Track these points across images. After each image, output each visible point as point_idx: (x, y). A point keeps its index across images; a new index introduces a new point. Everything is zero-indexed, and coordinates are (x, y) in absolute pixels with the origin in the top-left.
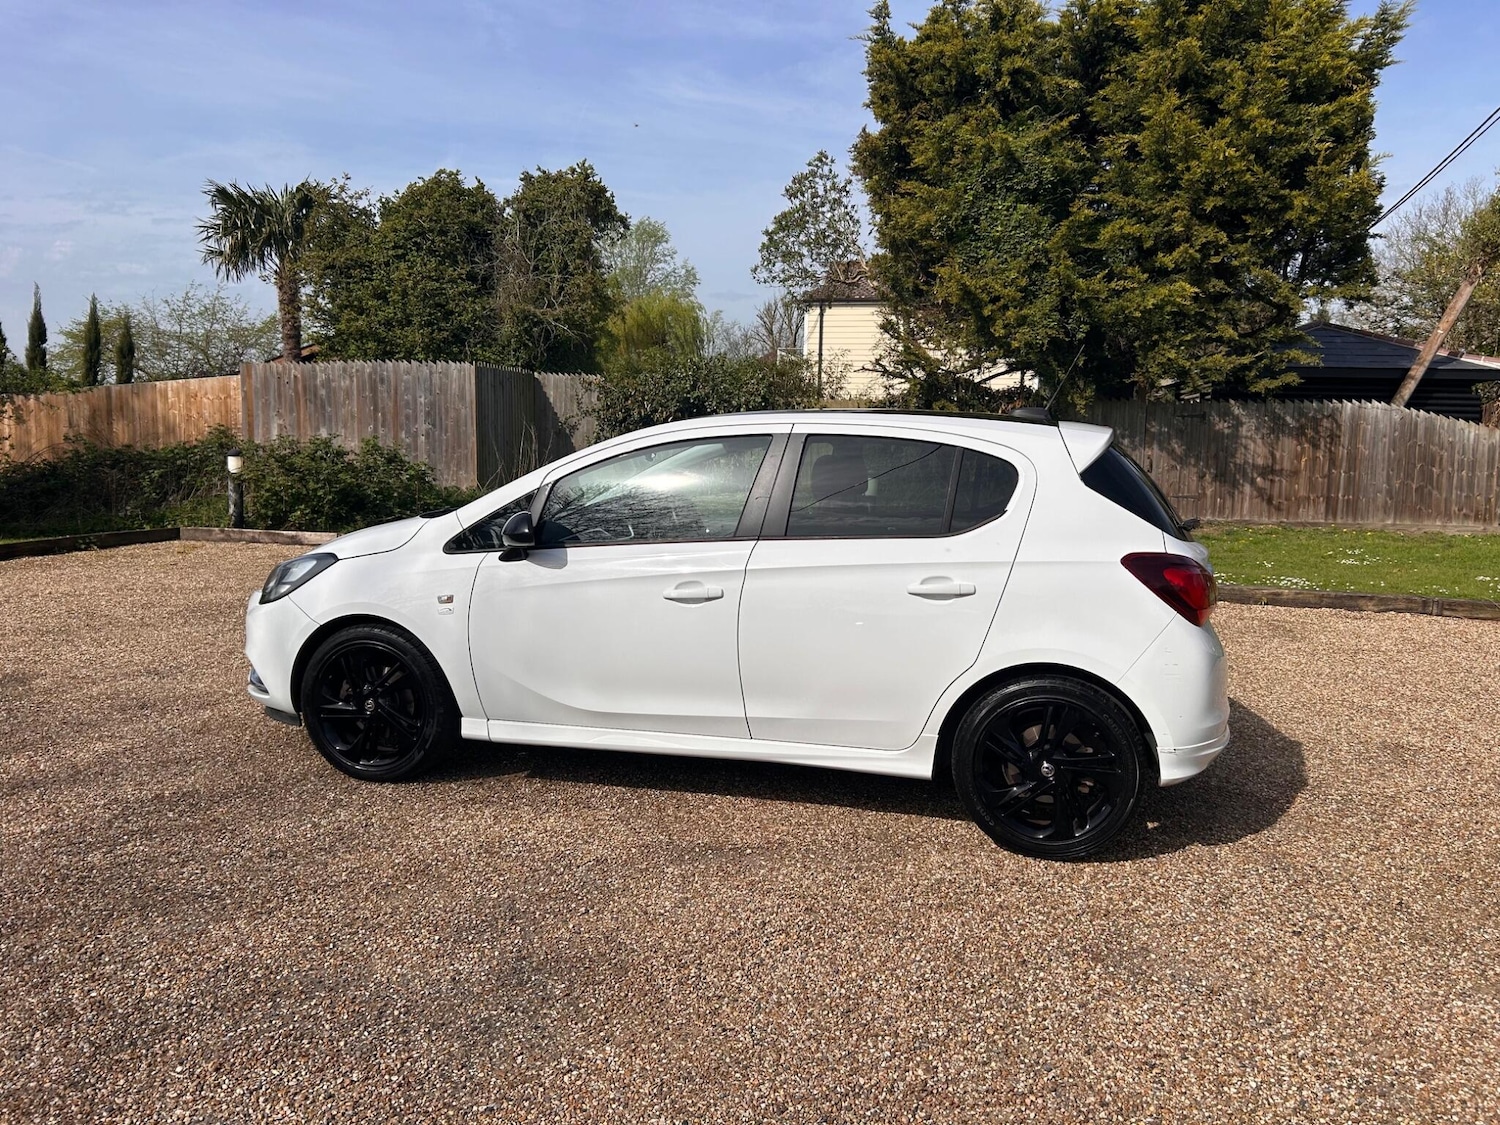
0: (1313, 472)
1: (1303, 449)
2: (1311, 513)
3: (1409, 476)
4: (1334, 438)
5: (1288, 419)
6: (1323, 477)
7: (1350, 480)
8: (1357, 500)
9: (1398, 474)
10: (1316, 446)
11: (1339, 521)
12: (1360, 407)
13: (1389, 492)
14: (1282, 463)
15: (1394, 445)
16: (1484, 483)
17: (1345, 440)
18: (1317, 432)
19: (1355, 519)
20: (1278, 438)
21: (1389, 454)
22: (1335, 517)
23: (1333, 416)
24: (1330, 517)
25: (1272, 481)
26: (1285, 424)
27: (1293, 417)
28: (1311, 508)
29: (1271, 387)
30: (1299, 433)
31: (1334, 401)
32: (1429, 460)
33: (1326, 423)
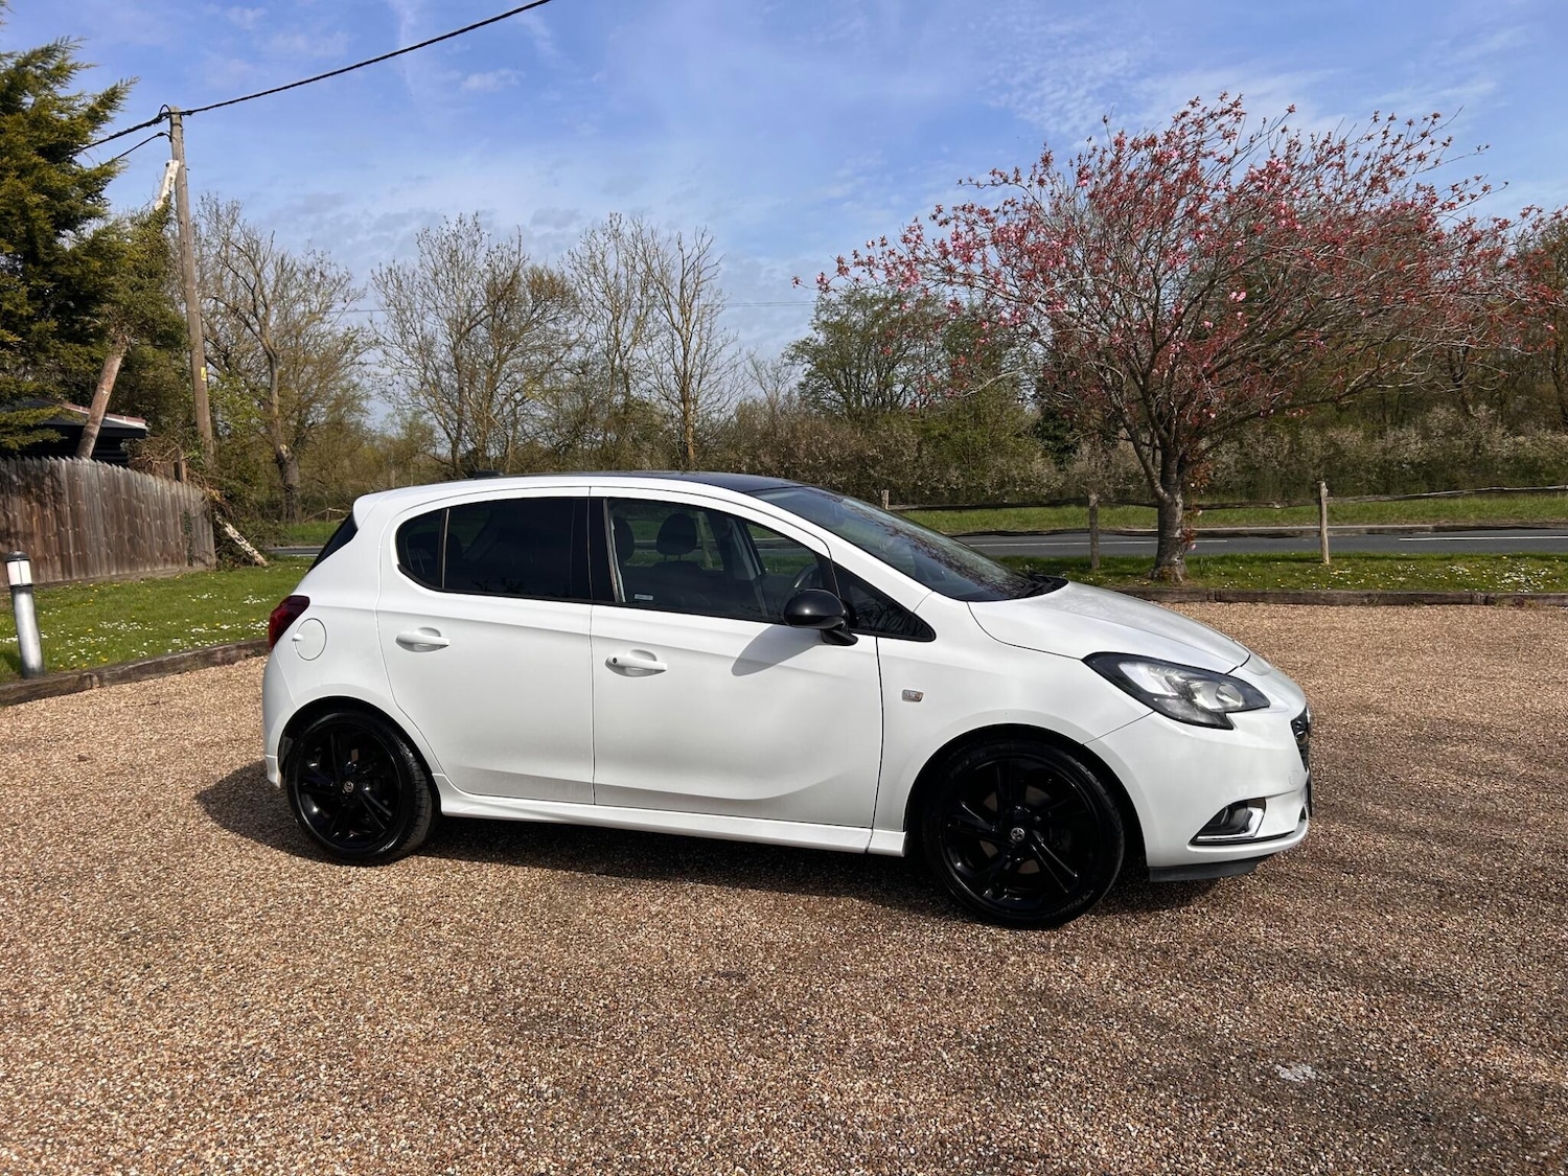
0: (44, 531)
1: (32, 508)
2: (50, 573)
3: (120, 529)
4: (57, 496)
5: (14, 478)
6: (54, 536)
7: (76, 535)
8: (85, 556)
9: (112, 527)
10: (43, 505)
11: (75, 578)
12: (73, 464)
13: (108, 544)
14: (15, 526)
15: (104, 498)
16: (172, 531)
17: (67, 498)
18: (43, 491)
19: (87, 574)
20: (8, 497)
21: (103, 510)
22: (71, 575)
23: (53, 472)
24: (66, 575)
25: (9, 544)
26: (11, 482)
27: (18, 476)
28: (49, 568)
29: (25, 443)
30: (26, 491)
31: (51, 458)
32: (133, 513)
33: (48, 481)
